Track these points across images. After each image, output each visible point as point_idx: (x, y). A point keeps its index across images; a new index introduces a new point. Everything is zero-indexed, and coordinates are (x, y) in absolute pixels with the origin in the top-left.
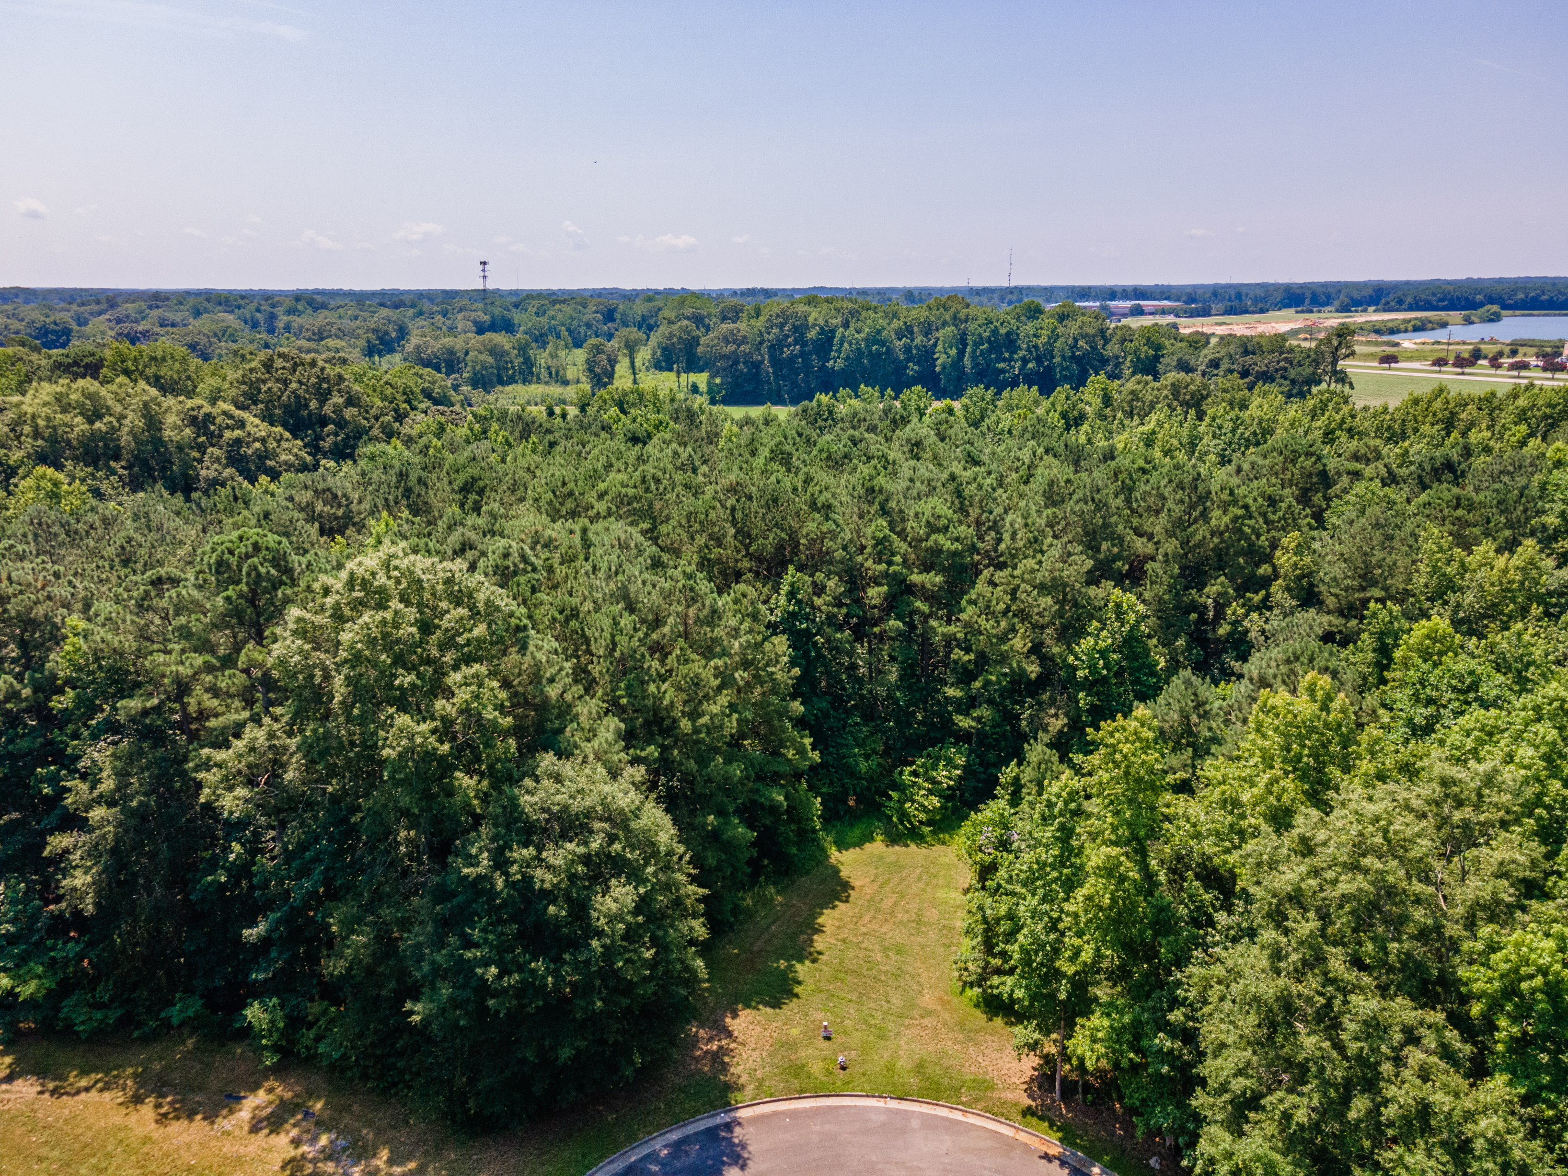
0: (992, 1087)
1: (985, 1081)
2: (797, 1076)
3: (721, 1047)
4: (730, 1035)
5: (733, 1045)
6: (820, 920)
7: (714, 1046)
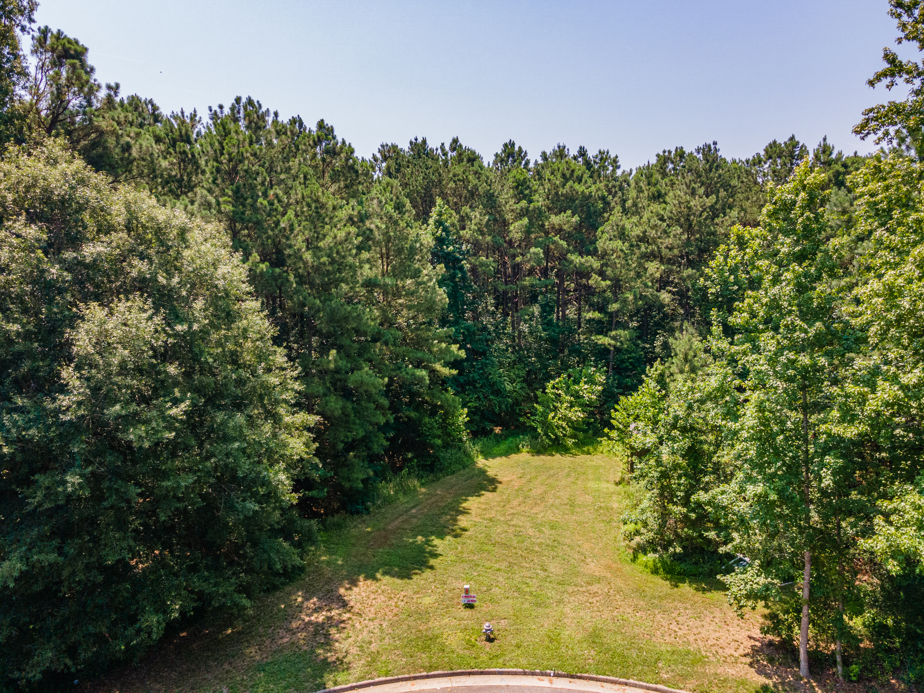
0: (701, 661)
1: (688, 653)
2: (426, 648)
3: (329, 618)
4: (344, 604)
5: (346, 616)
6: (464, 505)
7: (320, 618)
